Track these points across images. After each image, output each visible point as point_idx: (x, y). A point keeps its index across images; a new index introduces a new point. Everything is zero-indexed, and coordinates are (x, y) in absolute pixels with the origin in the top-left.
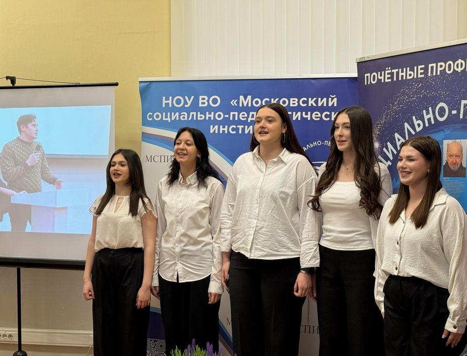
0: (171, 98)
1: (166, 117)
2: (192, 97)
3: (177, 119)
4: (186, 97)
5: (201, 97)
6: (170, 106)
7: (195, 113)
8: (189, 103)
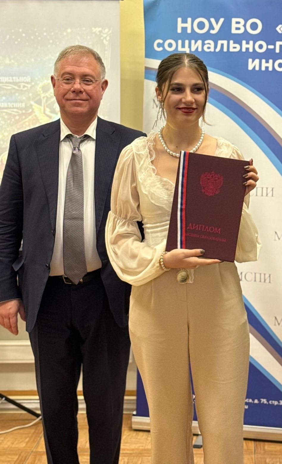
0: (189, 20)
1: (183, 46)
2: (222, 20)
3: (200, 49)
5: (234, 20)
6: (189, 31)
7: (225, 42)
8: (217, 28)
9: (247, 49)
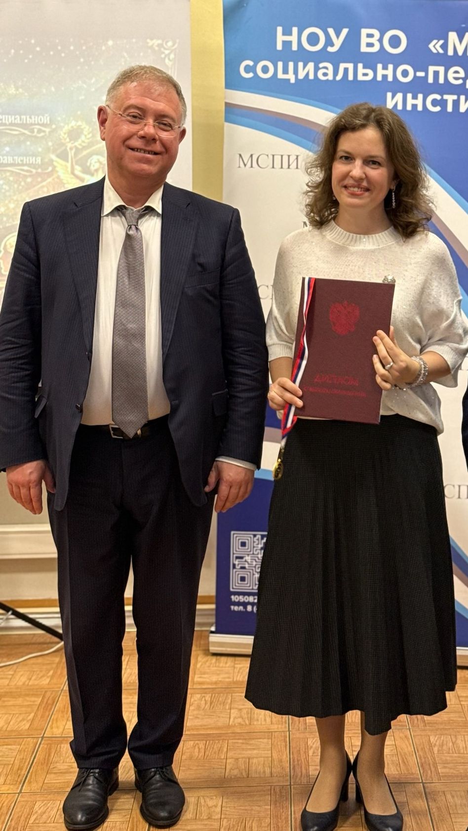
0: (295, 30)
1: (285, 71)
2: (345, 31)
3: (311, 77)
4: (331, 31)
6: (295, 47)
7: (350, 66)
8: (338, 43)
9: (385, 77)
